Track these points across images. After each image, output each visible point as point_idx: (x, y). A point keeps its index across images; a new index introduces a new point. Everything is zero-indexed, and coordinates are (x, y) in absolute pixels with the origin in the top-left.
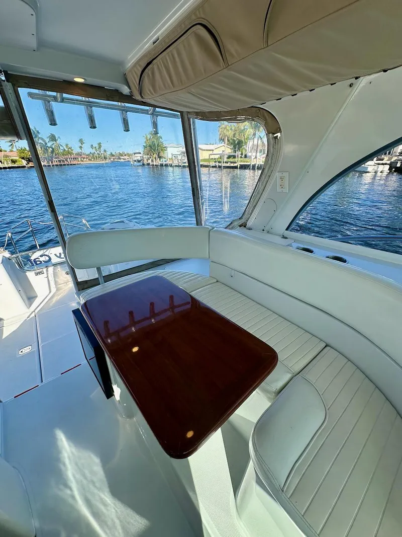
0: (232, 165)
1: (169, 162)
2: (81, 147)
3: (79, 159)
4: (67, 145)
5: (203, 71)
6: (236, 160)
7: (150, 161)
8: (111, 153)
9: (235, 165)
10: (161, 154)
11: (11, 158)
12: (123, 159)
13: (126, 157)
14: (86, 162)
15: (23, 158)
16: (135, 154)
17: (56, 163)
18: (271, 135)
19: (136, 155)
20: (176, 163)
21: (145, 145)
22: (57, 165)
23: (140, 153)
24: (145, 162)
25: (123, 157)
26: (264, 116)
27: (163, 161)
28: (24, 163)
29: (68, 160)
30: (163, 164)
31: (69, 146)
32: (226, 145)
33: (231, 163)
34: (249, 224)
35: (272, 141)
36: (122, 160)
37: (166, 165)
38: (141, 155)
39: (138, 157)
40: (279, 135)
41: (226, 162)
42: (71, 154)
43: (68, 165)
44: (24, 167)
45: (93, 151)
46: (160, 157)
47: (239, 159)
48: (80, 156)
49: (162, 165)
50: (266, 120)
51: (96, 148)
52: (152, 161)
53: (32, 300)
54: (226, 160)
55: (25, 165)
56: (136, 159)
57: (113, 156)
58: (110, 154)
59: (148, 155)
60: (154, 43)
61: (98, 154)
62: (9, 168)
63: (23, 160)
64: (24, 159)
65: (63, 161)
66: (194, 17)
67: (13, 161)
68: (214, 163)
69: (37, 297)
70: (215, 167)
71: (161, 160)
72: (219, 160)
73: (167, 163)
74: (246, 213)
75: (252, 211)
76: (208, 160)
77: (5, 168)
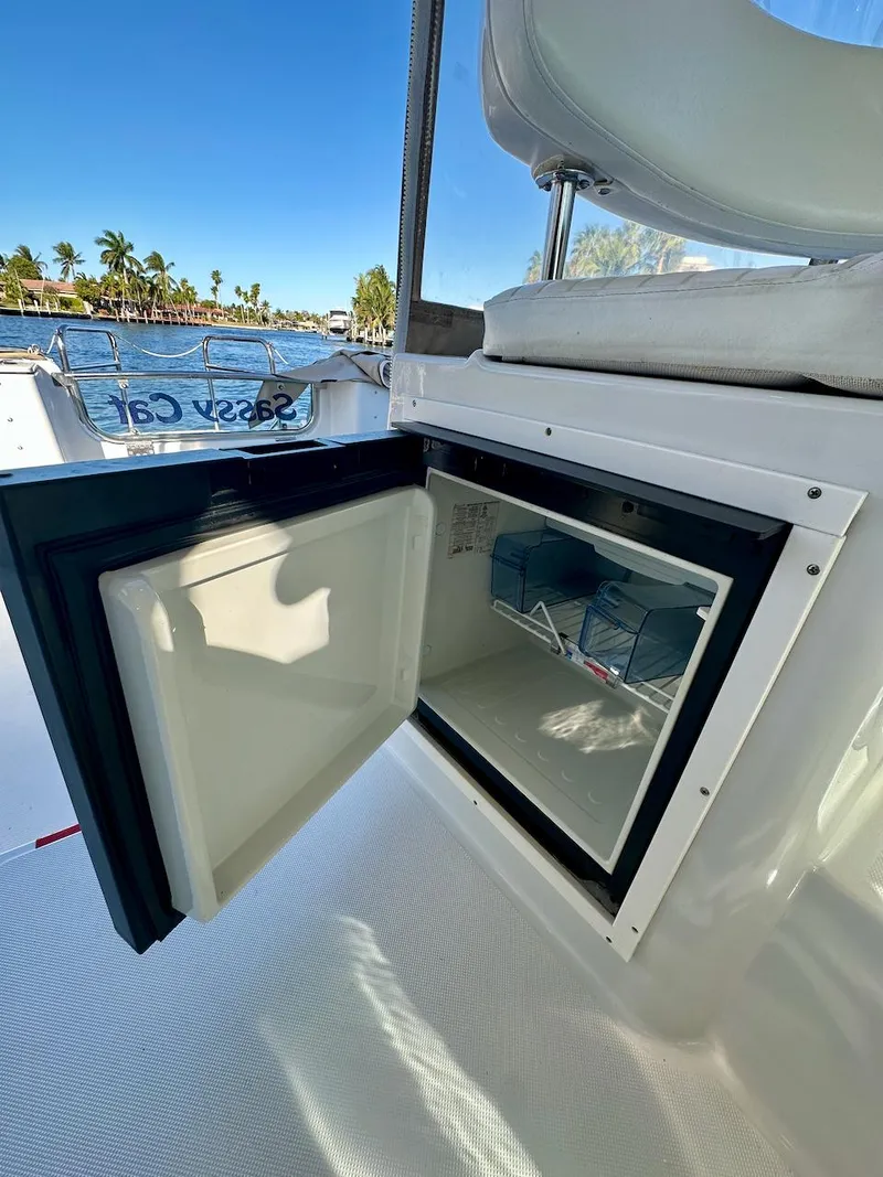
2: (214, 290)
3: (209, 316)
4: (184, 281)
7: (363, 334)
8: (279, 311)
11: (60, 295)
12: (304, 327)
13: (310, 324)
14: (223, 323)
15: (86, 299)
16: (333, 313)
17: (157, 318)
19: (336, 317)
21: (356, 296)
22: (158, 322)
23: (344, 313)
24: (354, 336)
25: (302, 323)
28: (88, 308)
29: (185, 315)
31: (190, 284)
36: (301, 330)
38: (346, 318)
39: (339, 322)
42: (192, 301)
43: (183, 324)
44: (87, 317)
45: (240, 301)
48: (212, 307)
51: (246, 294)
52: (370, 334)
55: (89, 313)
56: (334, 325)
57: (282, 317)
58: (276, 312)
59: (361, 319)
61: (251, 310)
62: (54, 315)
63: (86, 303)
64: (89, 301)
65: (174, 315)
67: (65, 303)
77: (44, 315)
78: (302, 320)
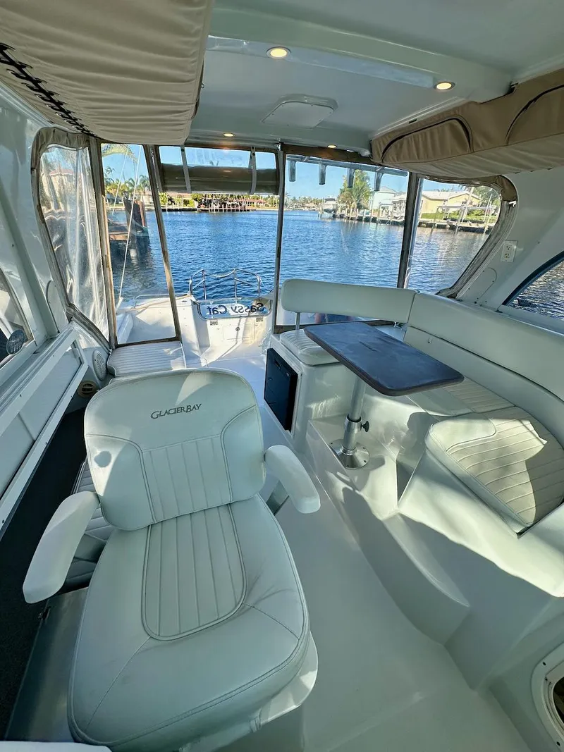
0: (474, 225)
1: (373, 215)
3: (256, 204)
5: (450, 151)
6: (483, 218)
7: (344, 212)
8: (295, 198)
9: (481, 226)
10: (363, 203)
11: (184, 198)
12: (308, 207)
13: (312, 205)
15: (196, 200)
16: (326, 200)
18: (506, 202)
19: (328, 202)
20: (383, 217)
21: (342, 187)
22: (229, 210)
23: (334, 200)
24: (339, 213)
25: (307, 205)
26: (502, 184)
27: (363, 213)
28: (196, 205)
30: (362, 217)
32: (471, 194)
33: (473, 222)
34: (459, 296)
35: (505, 208)
36: (306, 209)
37: (367, 220)
38: (334, 203)
39: (330, 206)
40: (515, 203)
41: (465, 221)
42: (248, 196)
43: (241, 210)
44: (195, 210)
46: (359, 207)
47: (490, 217)
48: (257, 199)
49: (360, 219)
50: (503, 187)
52: (348, 212)
53: (204, 349)
54: (465, 217)
55: (196, 207)
56: (326, 208)
58: (292, 198)
59: (344, 202)
60: (410, 122)
62: (181, 210)
63: (195, 202)
65: (237, 206)
66: (452, 113)
67: (186, 203)
68: (443, 221)
69: (209, 346)
70: (443, 227)
71: (362, 211)
72: (453, 216)
73: (369, 216)
74: (459, 283)
75: (467, 280)
76: (435, 216)
77: (177, 210)
78: (307, 203)
